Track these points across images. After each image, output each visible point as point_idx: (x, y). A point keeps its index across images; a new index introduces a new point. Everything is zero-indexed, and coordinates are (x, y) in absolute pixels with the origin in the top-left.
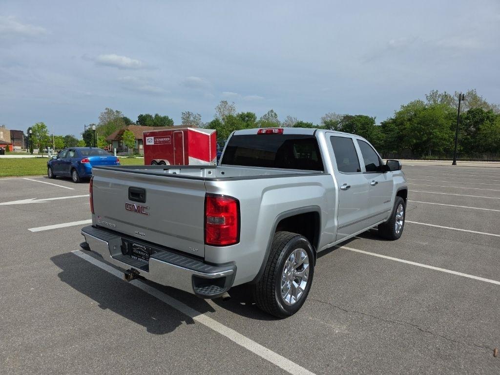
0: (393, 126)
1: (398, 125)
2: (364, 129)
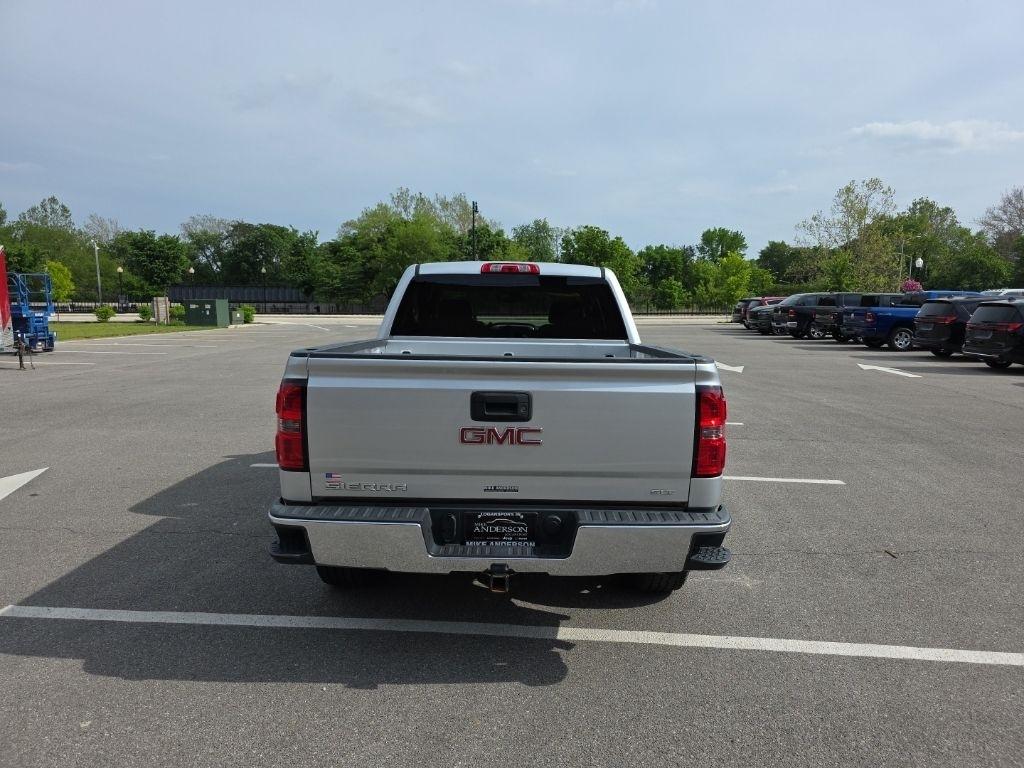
0: (352, 250)
1: (362, 250)
2: (298, 254)
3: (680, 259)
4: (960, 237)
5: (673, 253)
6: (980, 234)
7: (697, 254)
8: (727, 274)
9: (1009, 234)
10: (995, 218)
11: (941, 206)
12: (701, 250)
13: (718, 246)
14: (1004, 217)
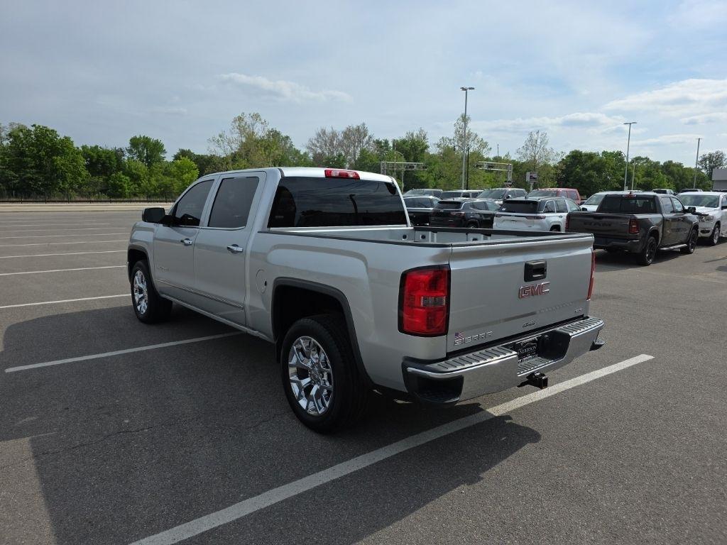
3: (114, 158)
4: (296, 155)
5: (106, 152)
6: (305, 153)
7: (127, 154)
8: (182, 172)
9: (319, 154)
10: (313, 144)
11: (284, 134)
12: (130, 151)
13: (143, 150)
14: (318, 145)
